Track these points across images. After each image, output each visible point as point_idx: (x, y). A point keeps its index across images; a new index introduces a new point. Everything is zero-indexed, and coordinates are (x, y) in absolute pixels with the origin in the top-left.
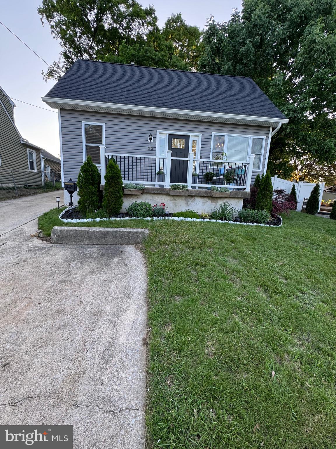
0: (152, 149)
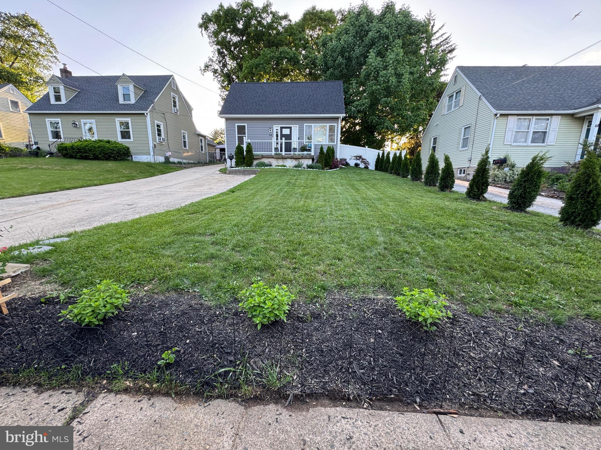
0: (271, 135)
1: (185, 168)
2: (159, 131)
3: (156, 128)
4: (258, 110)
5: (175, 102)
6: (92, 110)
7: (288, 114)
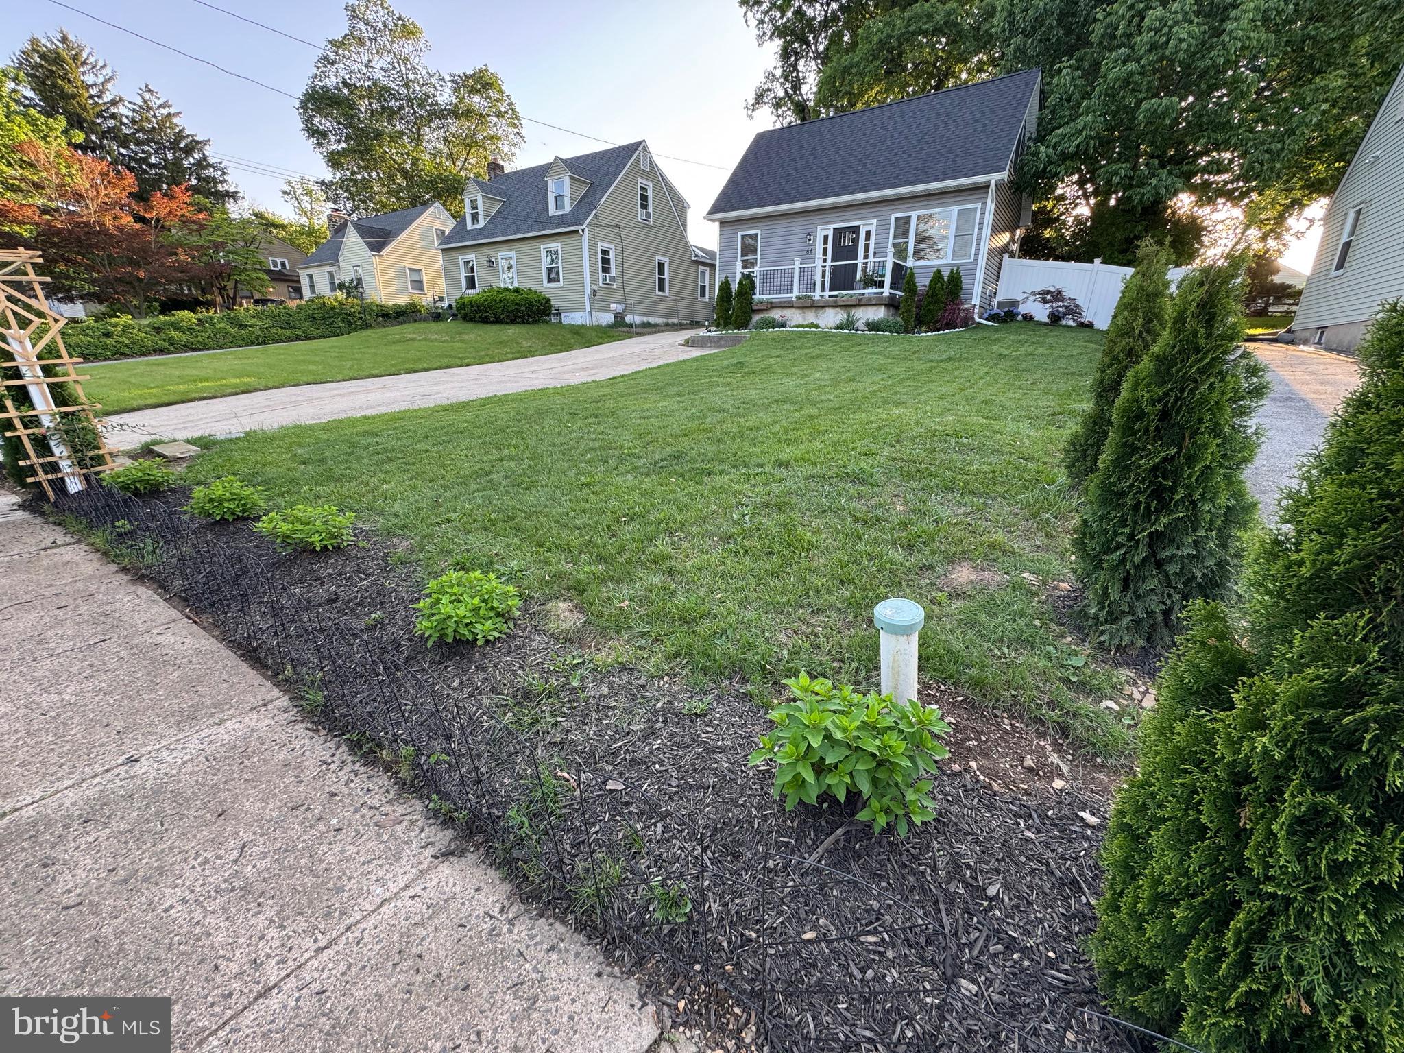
0: (811, 251)
1: (638, 334)
2: (606, 261)
3: (600, 256)
4: (786, 194)
5: (644, 198)
6: (512, 234)
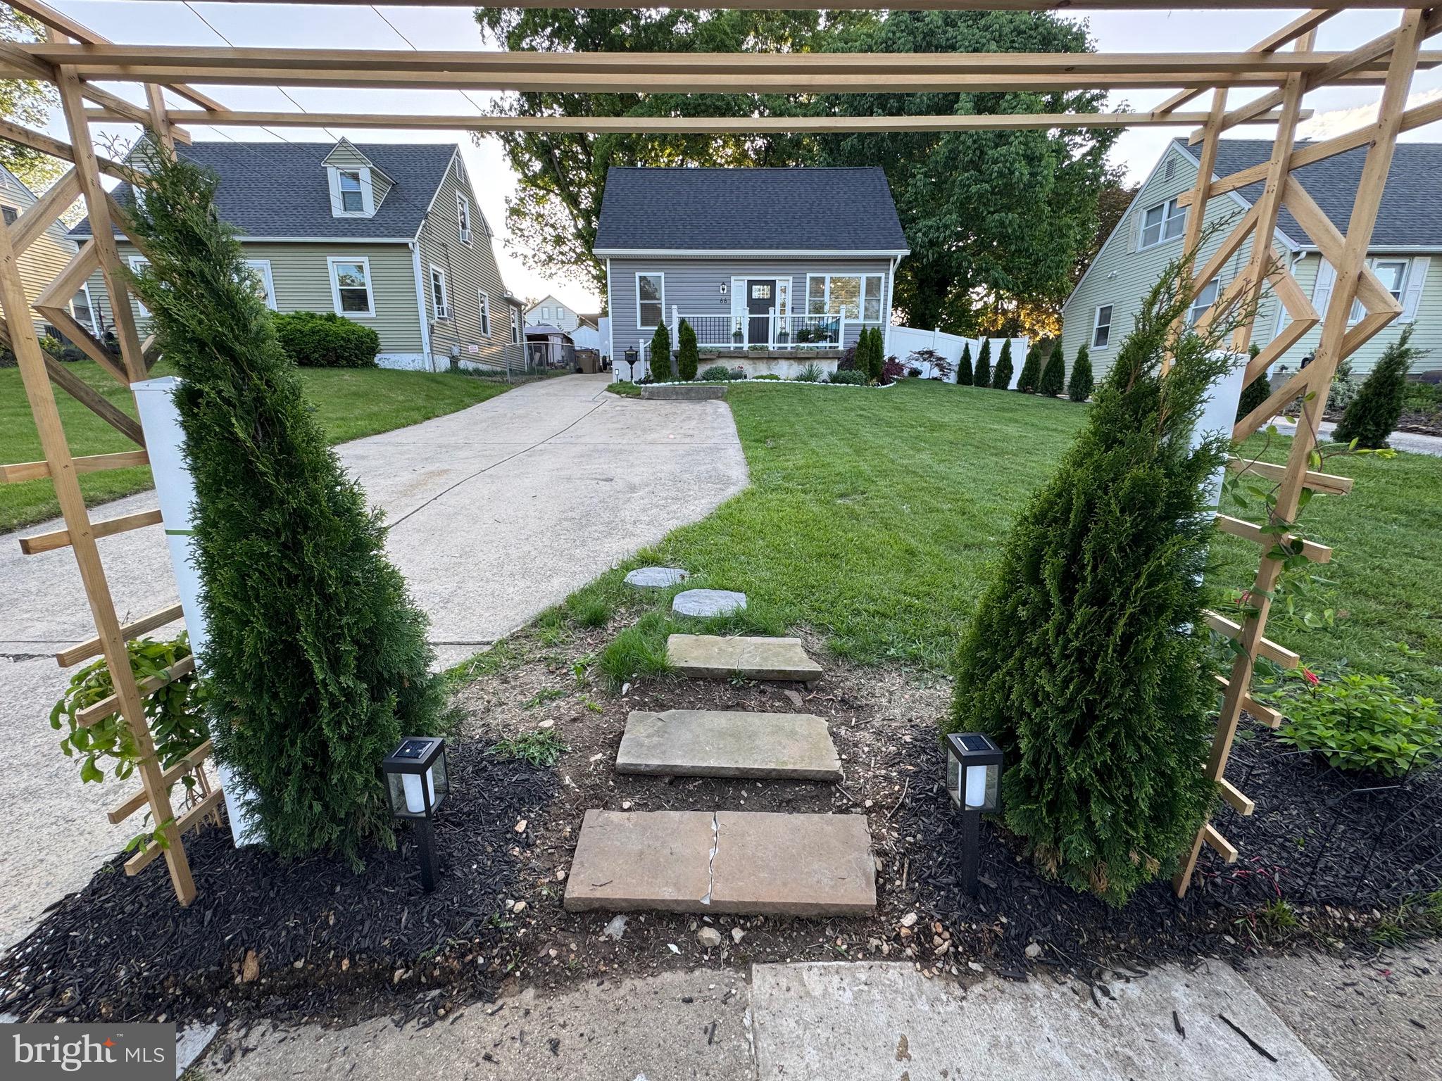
0: (725, 301)
1: (513, 384)
2: (438, 289)
3: (433, 282)
4: (692, 238)
5: (463, 216)
6: (262, 235)
7: (771, 247)
